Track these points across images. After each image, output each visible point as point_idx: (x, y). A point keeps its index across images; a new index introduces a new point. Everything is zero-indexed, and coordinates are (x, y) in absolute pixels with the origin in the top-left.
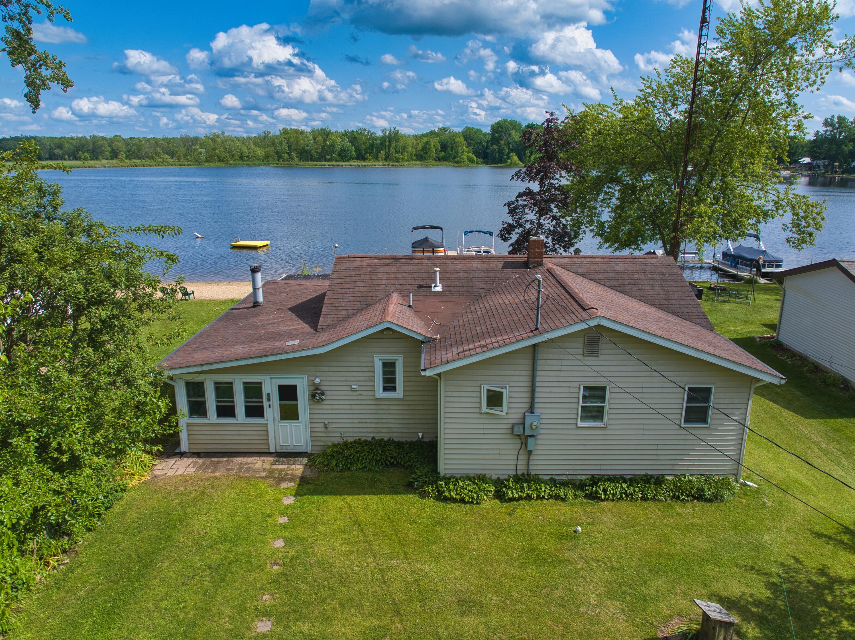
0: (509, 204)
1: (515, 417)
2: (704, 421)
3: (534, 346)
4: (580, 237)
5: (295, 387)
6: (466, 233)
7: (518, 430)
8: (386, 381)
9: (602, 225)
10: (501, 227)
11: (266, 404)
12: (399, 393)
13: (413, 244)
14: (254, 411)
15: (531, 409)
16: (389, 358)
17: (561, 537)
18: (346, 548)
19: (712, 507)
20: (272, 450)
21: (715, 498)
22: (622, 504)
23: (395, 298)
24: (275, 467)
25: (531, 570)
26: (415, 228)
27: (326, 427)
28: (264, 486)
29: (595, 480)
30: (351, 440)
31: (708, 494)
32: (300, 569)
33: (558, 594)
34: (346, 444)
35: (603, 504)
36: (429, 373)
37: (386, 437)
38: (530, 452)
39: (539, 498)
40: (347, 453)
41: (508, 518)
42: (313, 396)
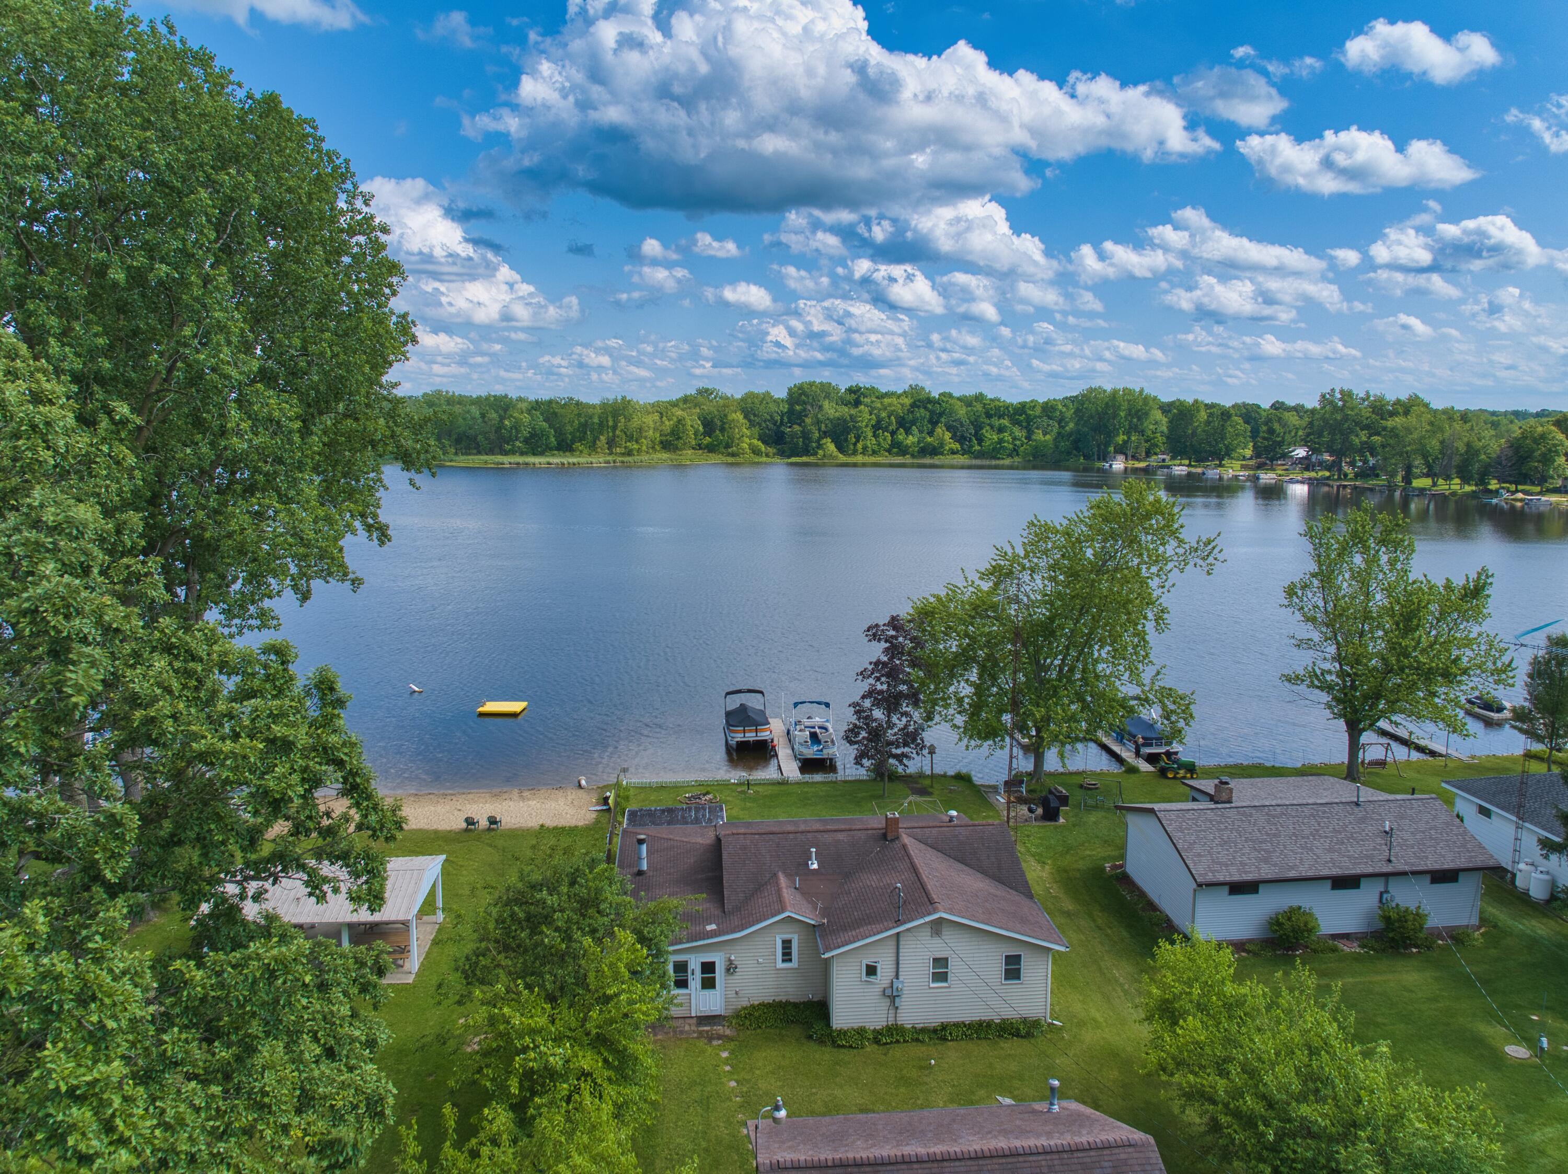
1: (885, 983)
2: (1019, 978)
3: (898, 934)
5: (714, 963)
6: (796, 705)
7: (888, 992)
8: (784, 954)
11: (690, 977)
12: (794, 964)
13: (727, 715)
14: (682, 983)
15: (897, 977)
16: (787, 937)
17: (921, 1068)
19: (1024, 1042)
20: (693, 1014)
21: (1028, 1035)
22: (963, 1043)
23: (783, 880)
24: (701, 1029)
25: (902, 1090)
26: (728, 694)
27: (737, 993)
28: (701, 1043)
29: (944, 1027)
30: (756, 1003)
31: (1023, 1032)
33: (919, 1102)
34: (753, 1006)
35: (950, 1044)
36: (827, 956)
37: (784, 999)
38: (897, 1008)
39: (905, 1041)
40: (756, 1014)
41: (883, 1057)
42: (728, 970)
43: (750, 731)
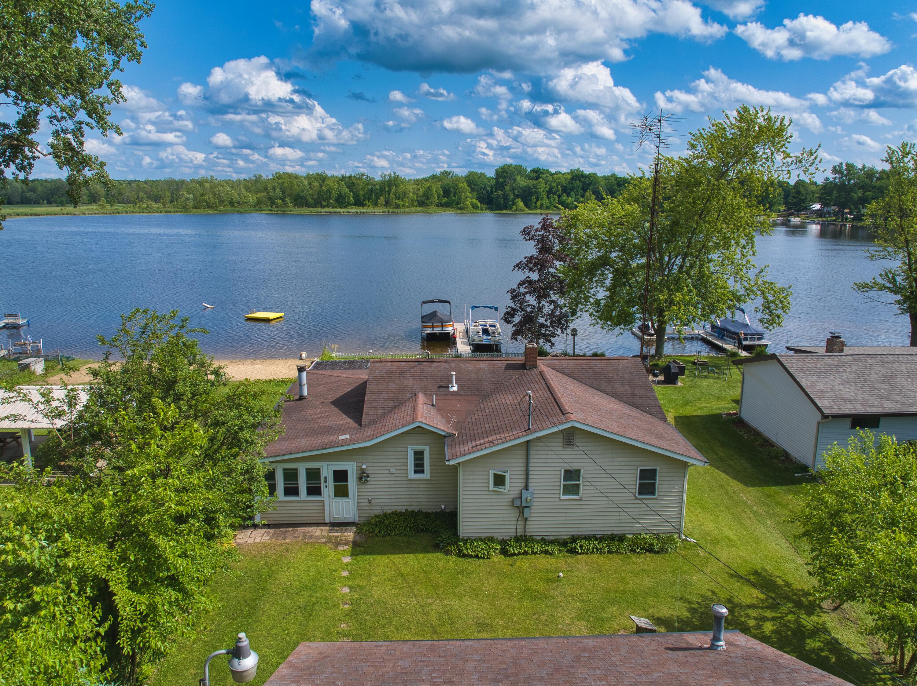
0: (512, 291)
1: (515, 493)
2: (653, 493)
3: (528, 441)
4: (578, 314)
5: (346, 471)
6: (473, 308)
7: (517, 503)
8: (416, 465)
9: (598, 302)
10: (505, 311)
11: (323, 485)
12: (426, 475)
13: (423, 317)
14: (314, 491)
15: (526, 487)
16: (419, 448)
17: (548, 580)
18: (394, 592)
19: (658, 557)
20: (327, 521)
21: (662, 551)
22: (594, 556)
23: (421, 398)
24: (331, 534)
25: (526, 603)
26: (424, 302)
27: (370, 502)
28: (326, 549)
29: (574, 539)
30: (389, 512)
31: (656, 548)
32: (364, 607)
33: (543, 618)
34: (385, 515)
35: (580, 557)
36: (451, 463)
37: (416, 509)
38: (526, 519)
39: (533, 553)
40: (387, 522)
41: (510, 568)
42: (360, 478)
43: (437, 326)
